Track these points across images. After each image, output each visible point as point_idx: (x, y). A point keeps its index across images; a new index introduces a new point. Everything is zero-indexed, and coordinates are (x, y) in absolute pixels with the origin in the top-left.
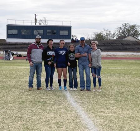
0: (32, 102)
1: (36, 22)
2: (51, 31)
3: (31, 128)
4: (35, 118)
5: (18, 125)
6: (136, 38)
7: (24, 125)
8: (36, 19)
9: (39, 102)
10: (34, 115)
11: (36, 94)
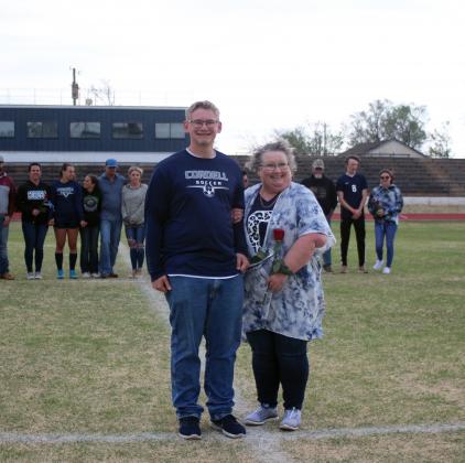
0: (64, 340)
1: (75, 95)
2: (126, 125)
3: (62, 400)
4: (74, 380)
5: (28, 395)
6: (412, 149)
7: (42, 395)
8: (75, 87)
9: (85, 340)
10: (72, 373)
11: (76, 321)
